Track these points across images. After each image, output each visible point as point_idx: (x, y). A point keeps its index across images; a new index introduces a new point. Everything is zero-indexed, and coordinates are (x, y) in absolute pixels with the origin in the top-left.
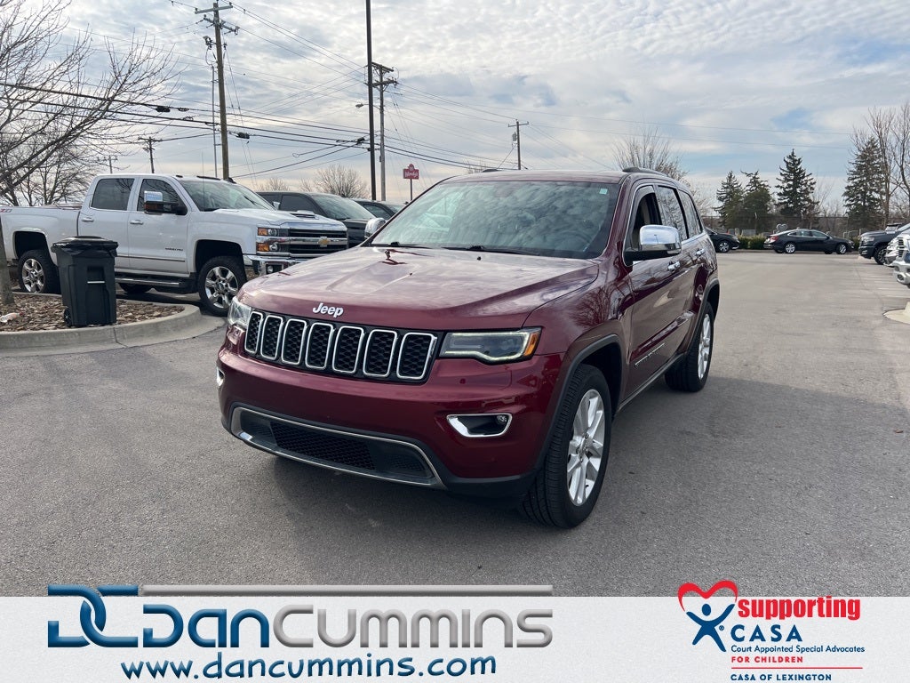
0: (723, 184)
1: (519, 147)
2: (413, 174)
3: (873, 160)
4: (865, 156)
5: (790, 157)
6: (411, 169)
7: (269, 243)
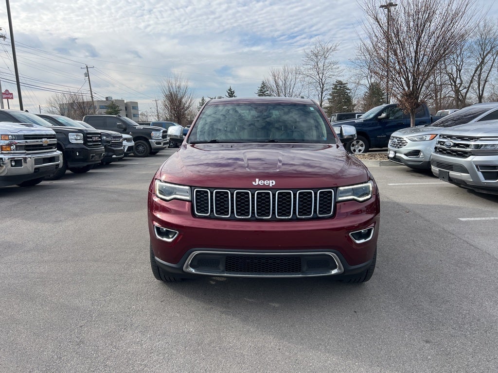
0: (200, 103)
1: (89, 81)
2: (9, 96)
3: (265, 92)
4: (262, 90)
5: (229, 90)
6: (7, 93)
7: (10, 145)
